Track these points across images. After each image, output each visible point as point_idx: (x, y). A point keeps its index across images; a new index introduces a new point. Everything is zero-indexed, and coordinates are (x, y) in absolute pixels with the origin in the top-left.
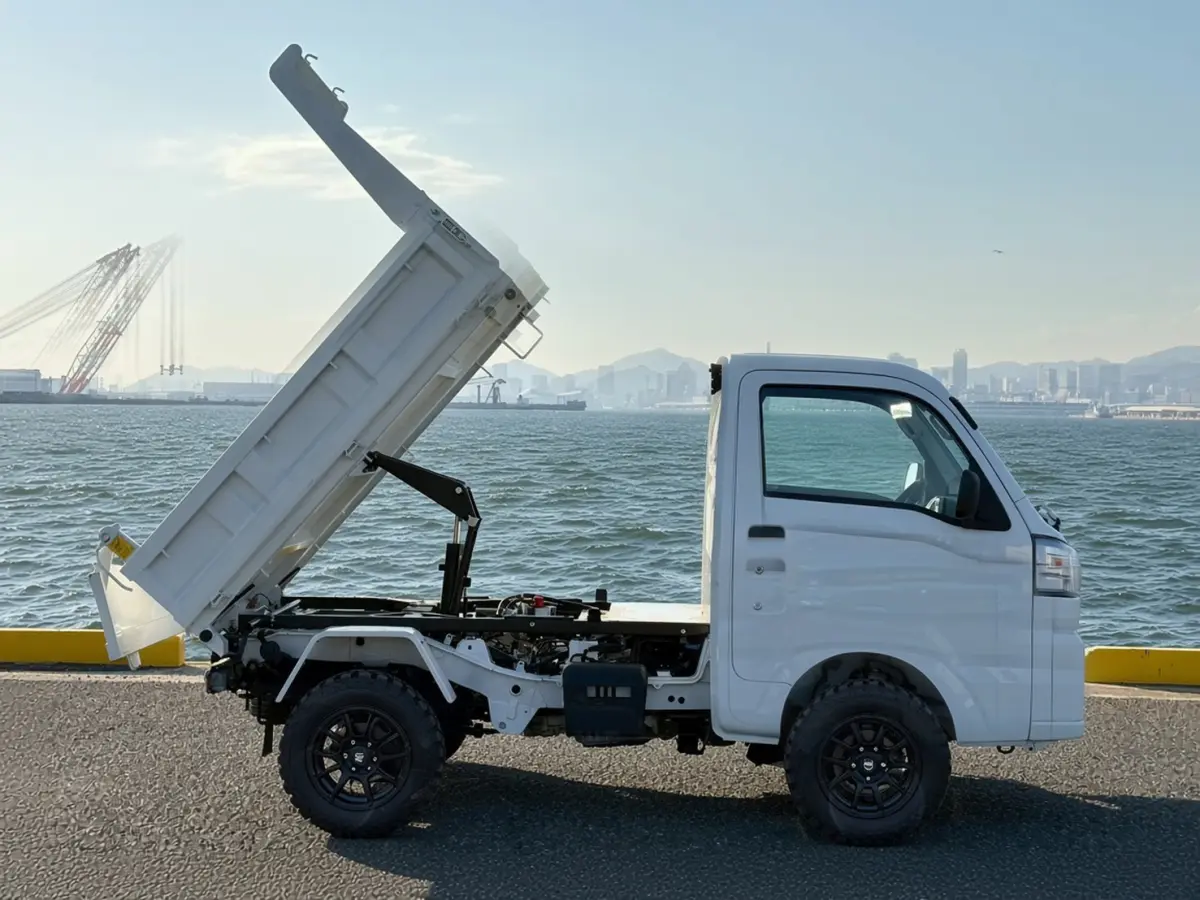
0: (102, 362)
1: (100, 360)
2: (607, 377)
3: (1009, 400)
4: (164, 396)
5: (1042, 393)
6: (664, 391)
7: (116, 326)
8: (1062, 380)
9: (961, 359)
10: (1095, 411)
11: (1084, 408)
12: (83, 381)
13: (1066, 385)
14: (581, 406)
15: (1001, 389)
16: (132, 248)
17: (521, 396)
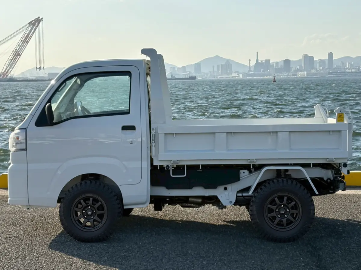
1: (13, 65)
2: (198, 66)
3: (350, 71)
4: (34, 78)
6: (220, 72)
7: (19, 52)
9: (331, 55)
12: (5, 74)
14: (194, 78)
15: (346, 67)
16: (40, 18)
17: (172, 75)
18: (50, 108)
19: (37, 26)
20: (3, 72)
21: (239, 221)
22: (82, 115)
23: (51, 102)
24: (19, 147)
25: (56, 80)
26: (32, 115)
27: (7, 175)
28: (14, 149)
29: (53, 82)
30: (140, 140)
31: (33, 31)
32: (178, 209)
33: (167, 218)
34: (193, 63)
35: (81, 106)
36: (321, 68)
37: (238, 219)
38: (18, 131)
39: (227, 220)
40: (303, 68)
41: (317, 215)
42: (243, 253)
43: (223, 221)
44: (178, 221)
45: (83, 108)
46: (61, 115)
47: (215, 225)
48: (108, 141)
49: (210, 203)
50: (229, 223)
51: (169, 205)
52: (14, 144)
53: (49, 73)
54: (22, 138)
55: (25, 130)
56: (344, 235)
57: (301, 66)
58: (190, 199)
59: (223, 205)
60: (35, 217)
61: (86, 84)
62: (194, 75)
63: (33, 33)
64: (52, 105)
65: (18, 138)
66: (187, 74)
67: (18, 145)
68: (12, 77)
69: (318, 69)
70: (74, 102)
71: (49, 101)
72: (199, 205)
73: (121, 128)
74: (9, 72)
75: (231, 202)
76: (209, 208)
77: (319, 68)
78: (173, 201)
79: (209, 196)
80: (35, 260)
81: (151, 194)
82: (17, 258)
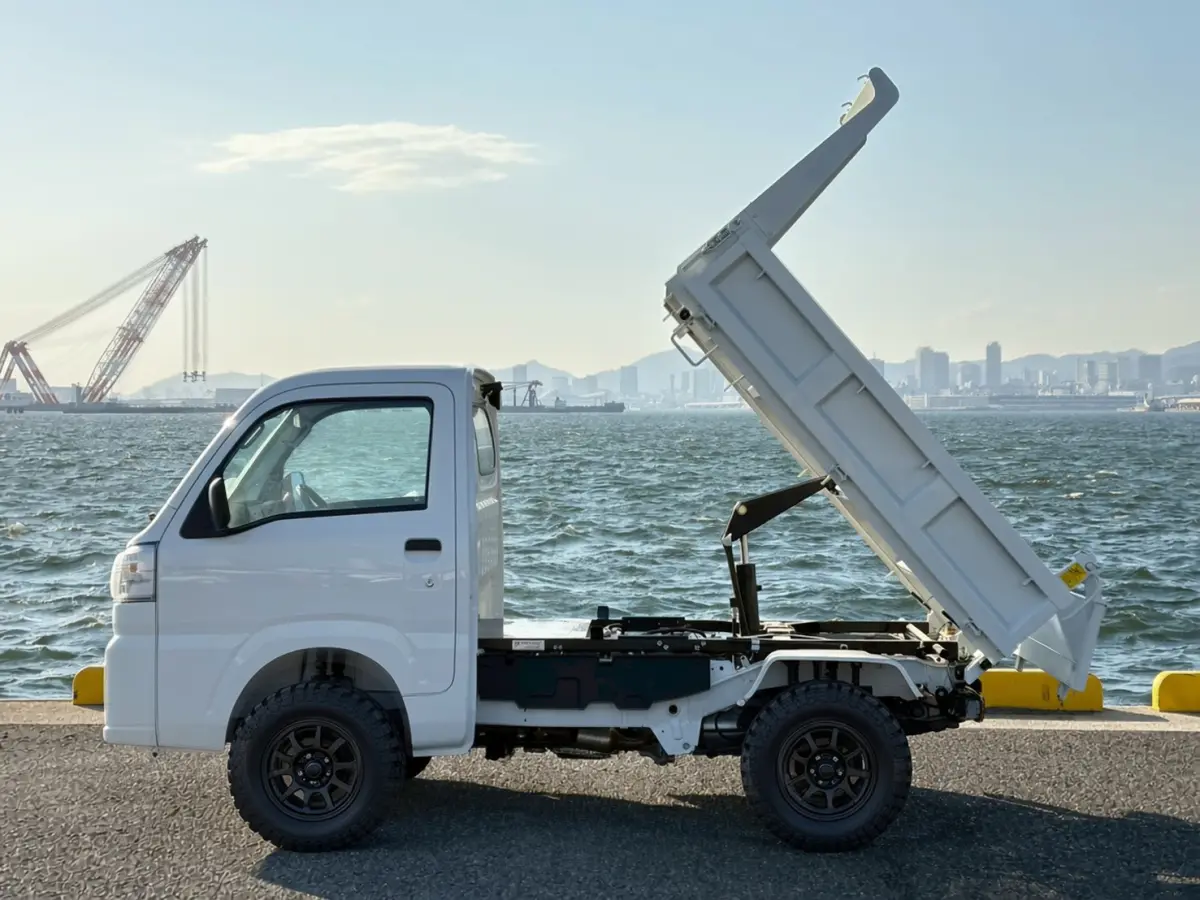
0: (123, 369)
1: (121, 367)
2: (629, 375)
3: (1048, 394)
4: (177, 404)
5: (1080, 386)
6: (690, 390)
7: (136, 330)
8: (1102, 371)
9: (994, 350)
10: (1145, 403)
11: (1131, 401)
12: (97, 390)
13: (1105, 377)
14: (620, 407)
15: (1037, 382)
16: (199, 241)
17: (558, 399)
18: (220, 489)
19: (191, 261)
20: (91, 385)
21: (708, 796)
22: (304, 509)
23: (225, 473)
24: (136, 591)
25: (237, 418)
26: (175, 509)
27: (102, 669)
28: (125, 595)
29: (229, 422)
30: (450, 576)
31: (178, 274)
32: (551, 764)
33: (521, 787)
34: (616, 368)
35: (301, 486)
36: (968, 385)
37: (707, 792)
38: (135, 549)
39: (678, 794)
40: (919, 385)
41: (916, 782)
42: (710, 877)
43: (669, 795)
44: (549, 794)
45: (306, 490)
46: (250, 508)
47: (647, 807)
48: (376, 579)
49: (632, 748)
50: (684, 801)
51: (526, 750)
52: (125, 584)
53: (218, 390)
54: (145, 567)
55: (152, 548)
56: (979, 836)
57: (911, 378)
58: (581, 736)
59: (666, 754)
60: (173, 780)
61: (314, 427)
62: (618, 400)
63: (180, 279)
64: (227, 483)
65: (134, 568)
66: (600, 397)
67: (134, 586)
68: (116, 399)
69: (961, 388)
70: (282, 473)
71: (219, 472)
72: (605, 752)
73: (403, 546)
74: (108, 385)
75: (686, 746)
76: (633, 761)
77: (963, 384)
78: (536, 739)
79: (630, 729)
80: (170, 890)
81: (477, 717)
82: (122, 886)
